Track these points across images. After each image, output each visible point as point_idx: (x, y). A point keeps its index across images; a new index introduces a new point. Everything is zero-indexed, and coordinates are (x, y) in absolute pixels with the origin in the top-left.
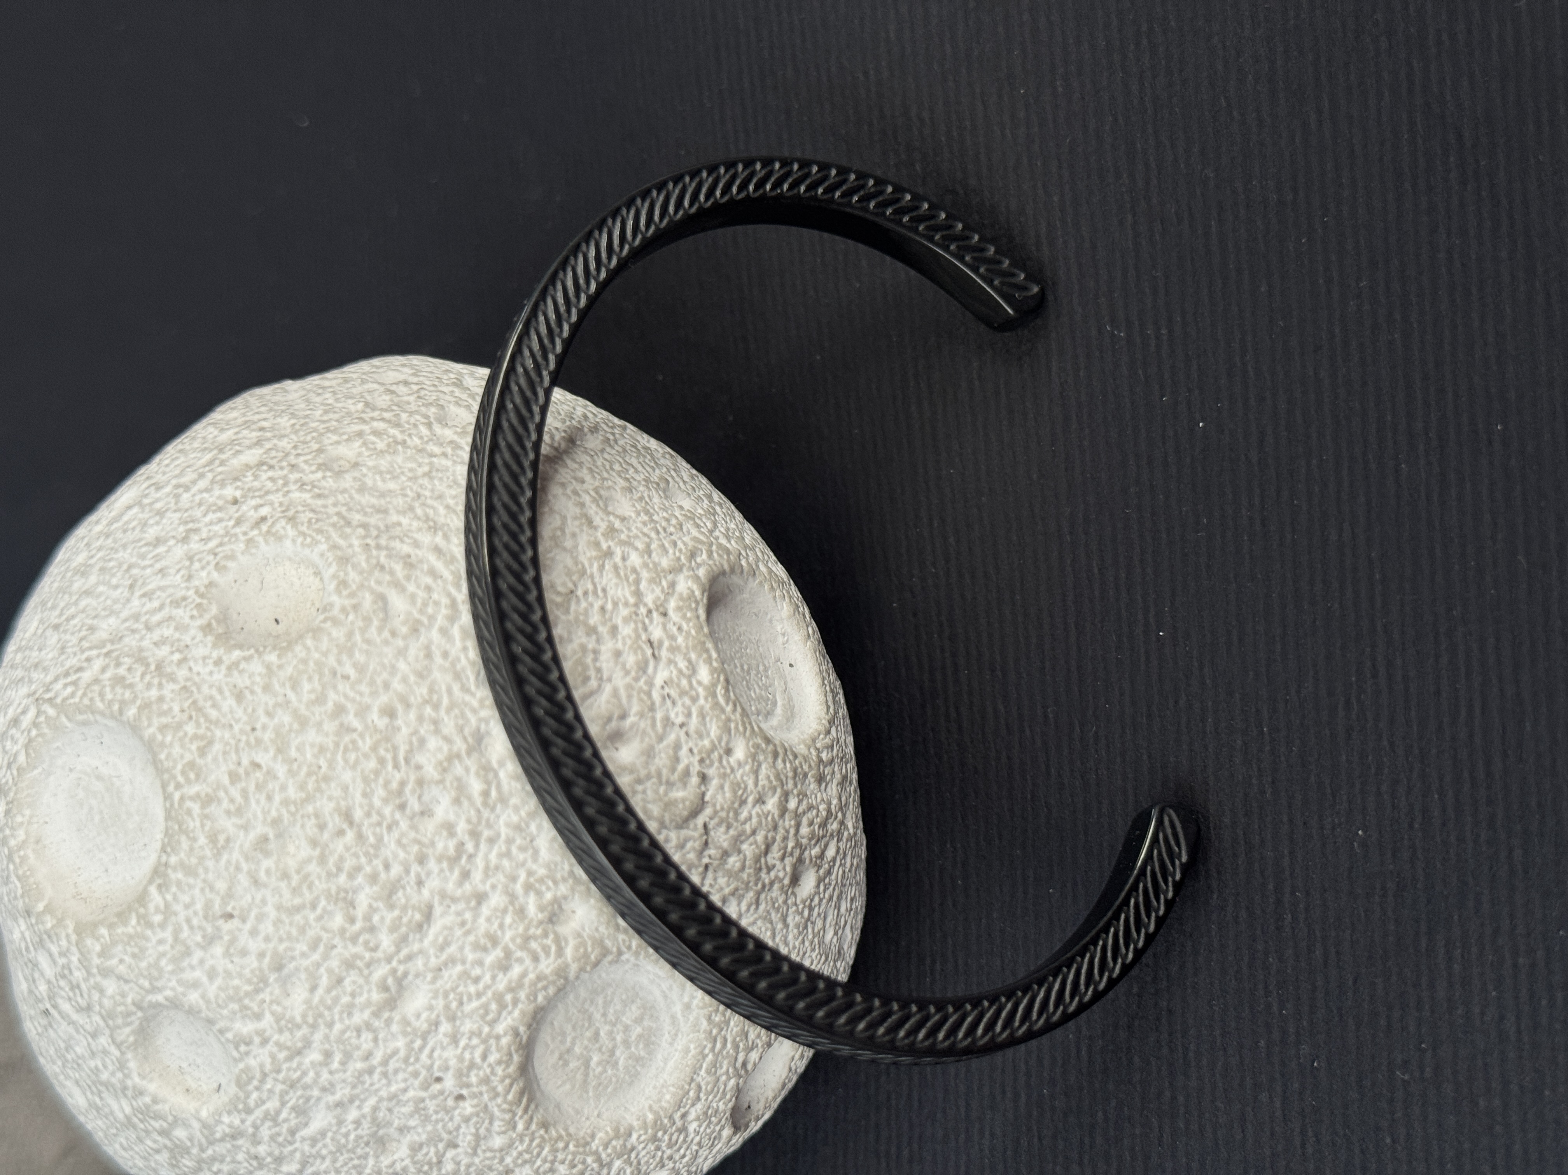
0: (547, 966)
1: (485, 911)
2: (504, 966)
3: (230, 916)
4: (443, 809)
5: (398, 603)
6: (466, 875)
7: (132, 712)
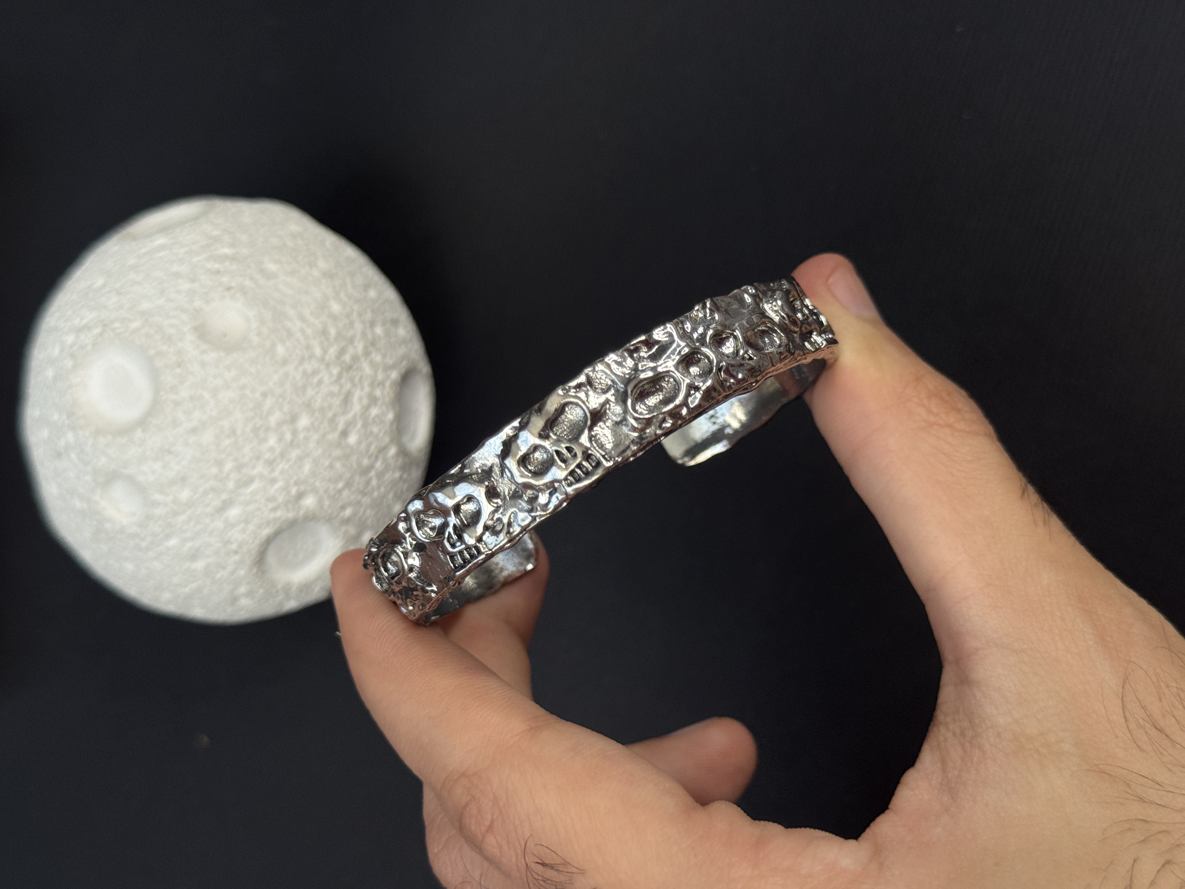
0: (291, 515)
1: (276, 486)
2: (274, 509)
3: (170, 452)
4: (272, 441)
5: (280, 350)
6: (273, 470)
7: (152, 352)
